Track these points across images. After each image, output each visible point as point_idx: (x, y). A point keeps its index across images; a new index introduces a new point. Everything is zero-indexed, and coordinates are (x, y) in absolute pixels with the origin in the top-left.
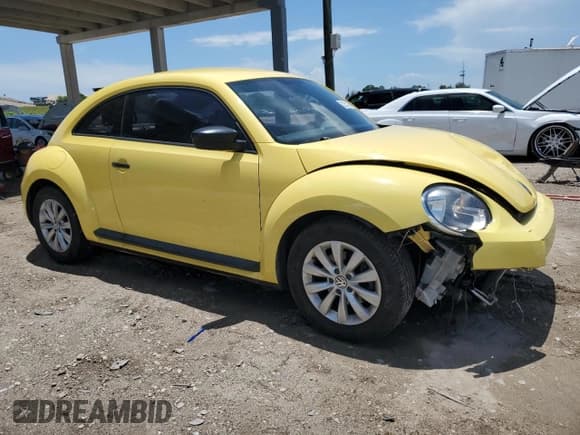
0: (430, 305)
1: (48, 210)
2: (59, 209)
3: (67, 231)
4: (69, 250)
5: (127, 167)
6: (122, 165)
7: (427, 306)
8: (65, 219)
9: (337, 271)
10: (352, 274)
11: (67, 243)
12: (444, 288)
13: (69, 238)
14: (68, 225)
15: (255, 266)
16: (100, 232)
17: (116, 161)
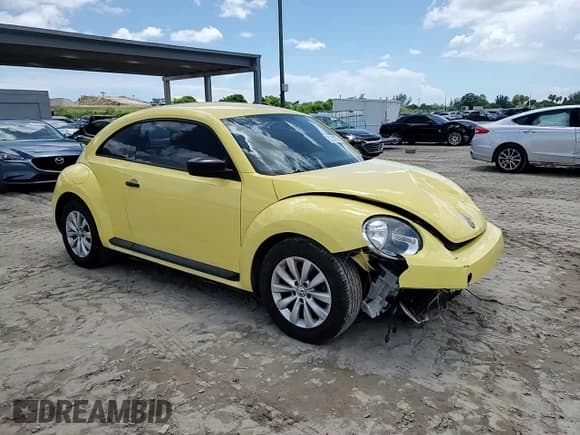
0: (373, 316)
1: (74, 220)
2: (82, 220)
3: (88, 240)
4: (89, 255)
5: (137, 186)
6: (133, 185)
7: (369, 317)
8: (86, 229)
9: (296, 284)
10: (308, 282)
11: (87, 249)
12: (386, 303)
13: (89, 245)
14: (89, 234)
15: (236, 277)
16: (113, 241)
17: (129, 180)
